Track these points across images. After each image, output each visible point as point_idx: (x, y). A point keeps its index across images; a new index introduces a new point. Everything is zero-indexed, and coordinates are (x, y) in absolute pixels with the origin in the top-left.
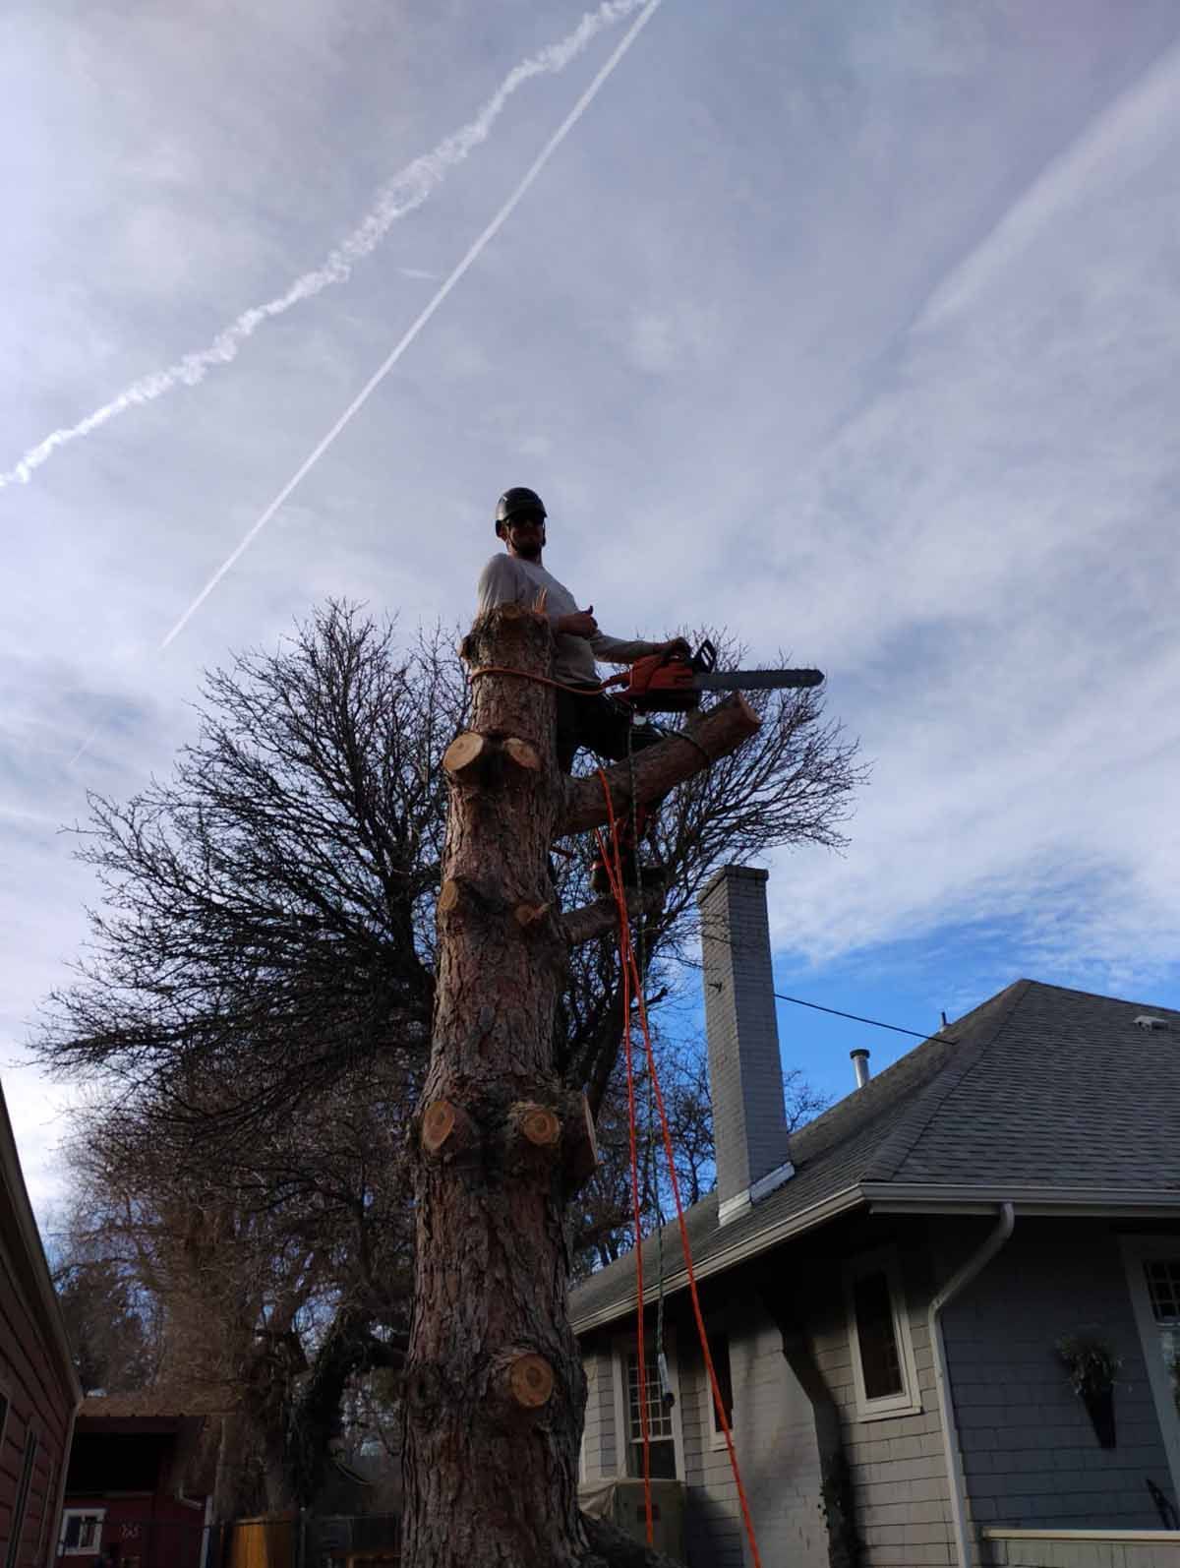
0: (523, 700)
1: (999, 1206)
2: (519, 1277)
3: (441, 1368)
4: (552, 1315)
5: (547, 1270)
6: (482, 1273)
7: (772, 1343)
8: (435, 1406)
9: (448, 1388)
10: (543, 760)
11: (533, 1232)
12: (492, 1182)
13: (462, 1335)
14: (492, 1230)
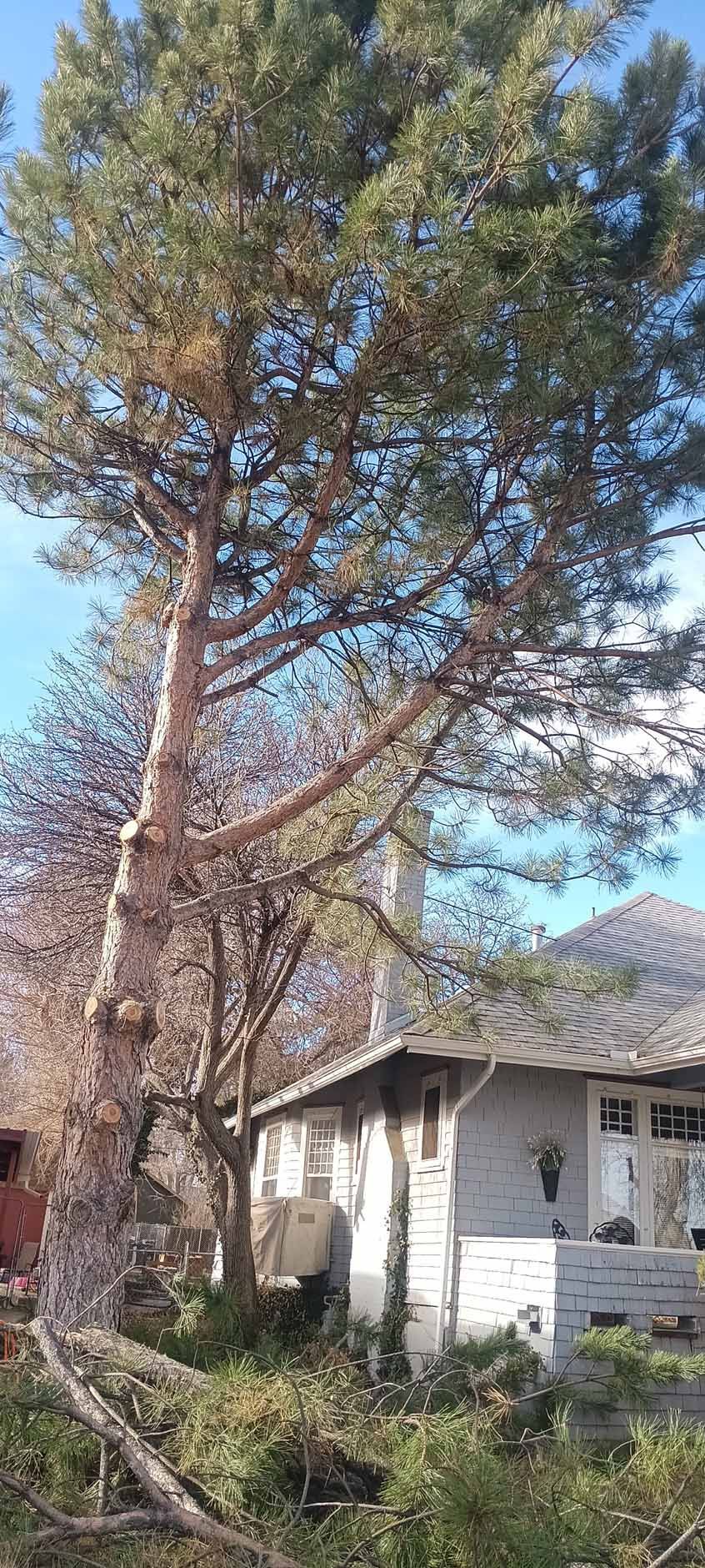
0: (163, 804)
1: (488, 1056)
2: (115, 1073)
3: (78, 1105)
4: (129, 1089)
5: (130, 1071)
6: (100, 1070)
7: (380, 1123)
8: (74, 1119)
9: (80, 1112)
10: (168, 835)
11: (125, 1055)
12: (109, 1034)
13: (88, 1093)
14: (107, 1054)
